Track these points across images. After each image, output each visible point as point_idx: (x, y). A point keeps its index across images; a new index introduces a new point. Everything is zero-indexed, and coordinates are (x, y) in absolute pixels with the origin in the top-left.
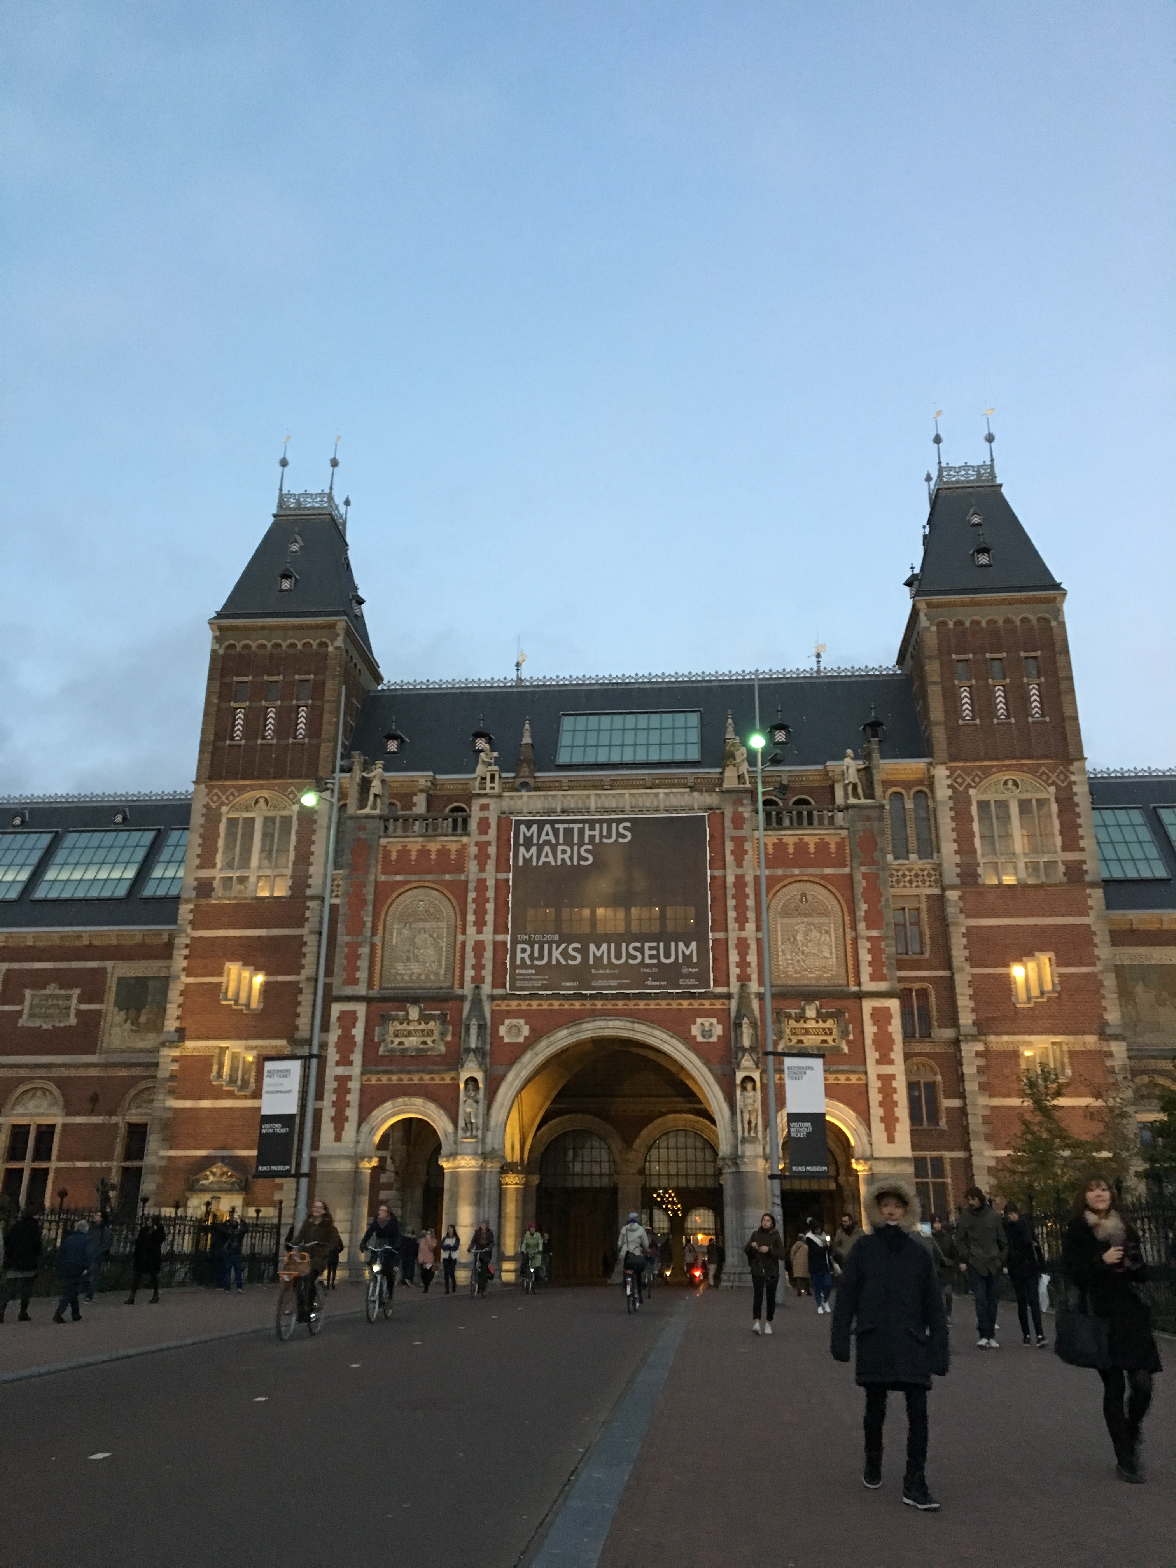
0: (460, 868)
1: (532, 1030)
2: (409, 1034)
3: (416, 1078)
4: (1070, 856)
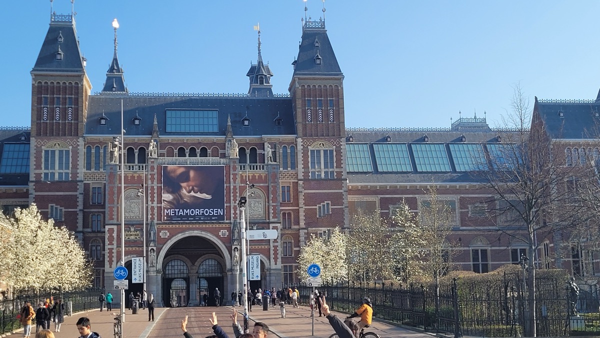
0: (145, 182)
1: (170, 234)
2: (131, 235)
3: (134, 248)
4: (338, 170)
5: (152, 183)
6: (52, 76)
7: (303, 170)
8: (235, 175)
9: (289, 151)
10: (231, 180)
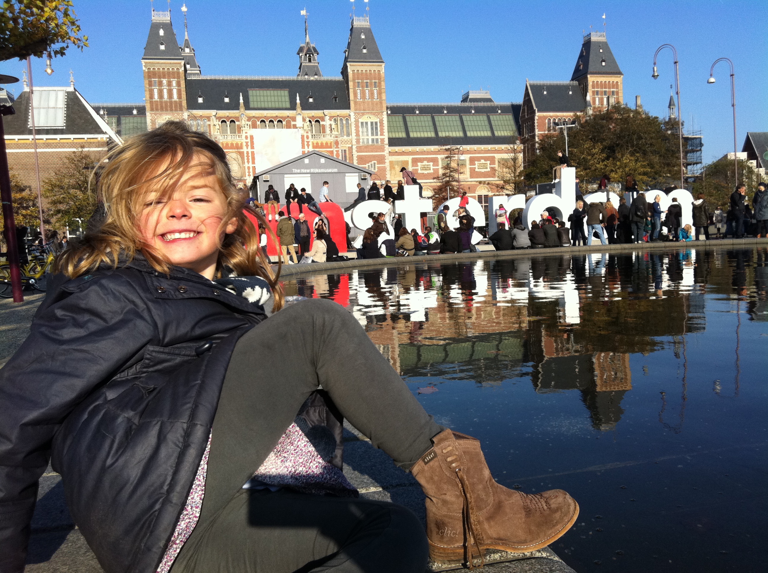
0: (242, 148)
4: (382, 137)
5: (247, 148)
6: (158, 63)
7: (356, 138)
8: (308, 142)
9: (344, 122)
10: (306, 147)
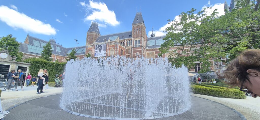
0: (92, 49)
4: (141, 44)
7: (133, 45)
8: (108, 46)
9: (130, 41)
